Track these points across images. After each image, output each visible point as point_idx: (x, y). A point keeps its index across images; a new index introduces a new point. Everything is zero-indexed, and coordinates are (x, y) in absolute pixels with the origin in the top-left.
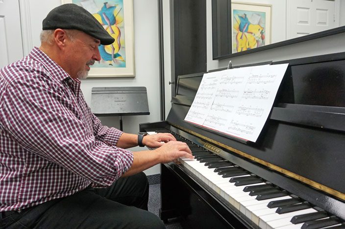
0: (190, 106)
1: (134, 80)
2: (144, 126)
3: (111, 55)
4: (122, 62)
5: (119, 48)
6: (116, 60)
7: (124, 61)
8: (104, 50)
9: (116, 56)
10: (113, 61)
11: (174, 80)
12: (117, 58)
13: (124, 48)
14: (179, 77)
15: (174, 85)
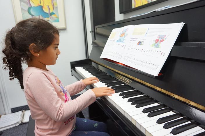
0: (104, 47)
1: (65, 31)
2: (73, 63)
3: (48, 13)
4: (56, 19)
5: (54, 8)
6: (52, 17)
7: (58, 18)
8: (43, 10)
9: (51, 14)
10: (49, 18)
11: (93, 30)
12: (53, 16)
13: (57, 8)
14: (97, 27)
15: (93, 33)
